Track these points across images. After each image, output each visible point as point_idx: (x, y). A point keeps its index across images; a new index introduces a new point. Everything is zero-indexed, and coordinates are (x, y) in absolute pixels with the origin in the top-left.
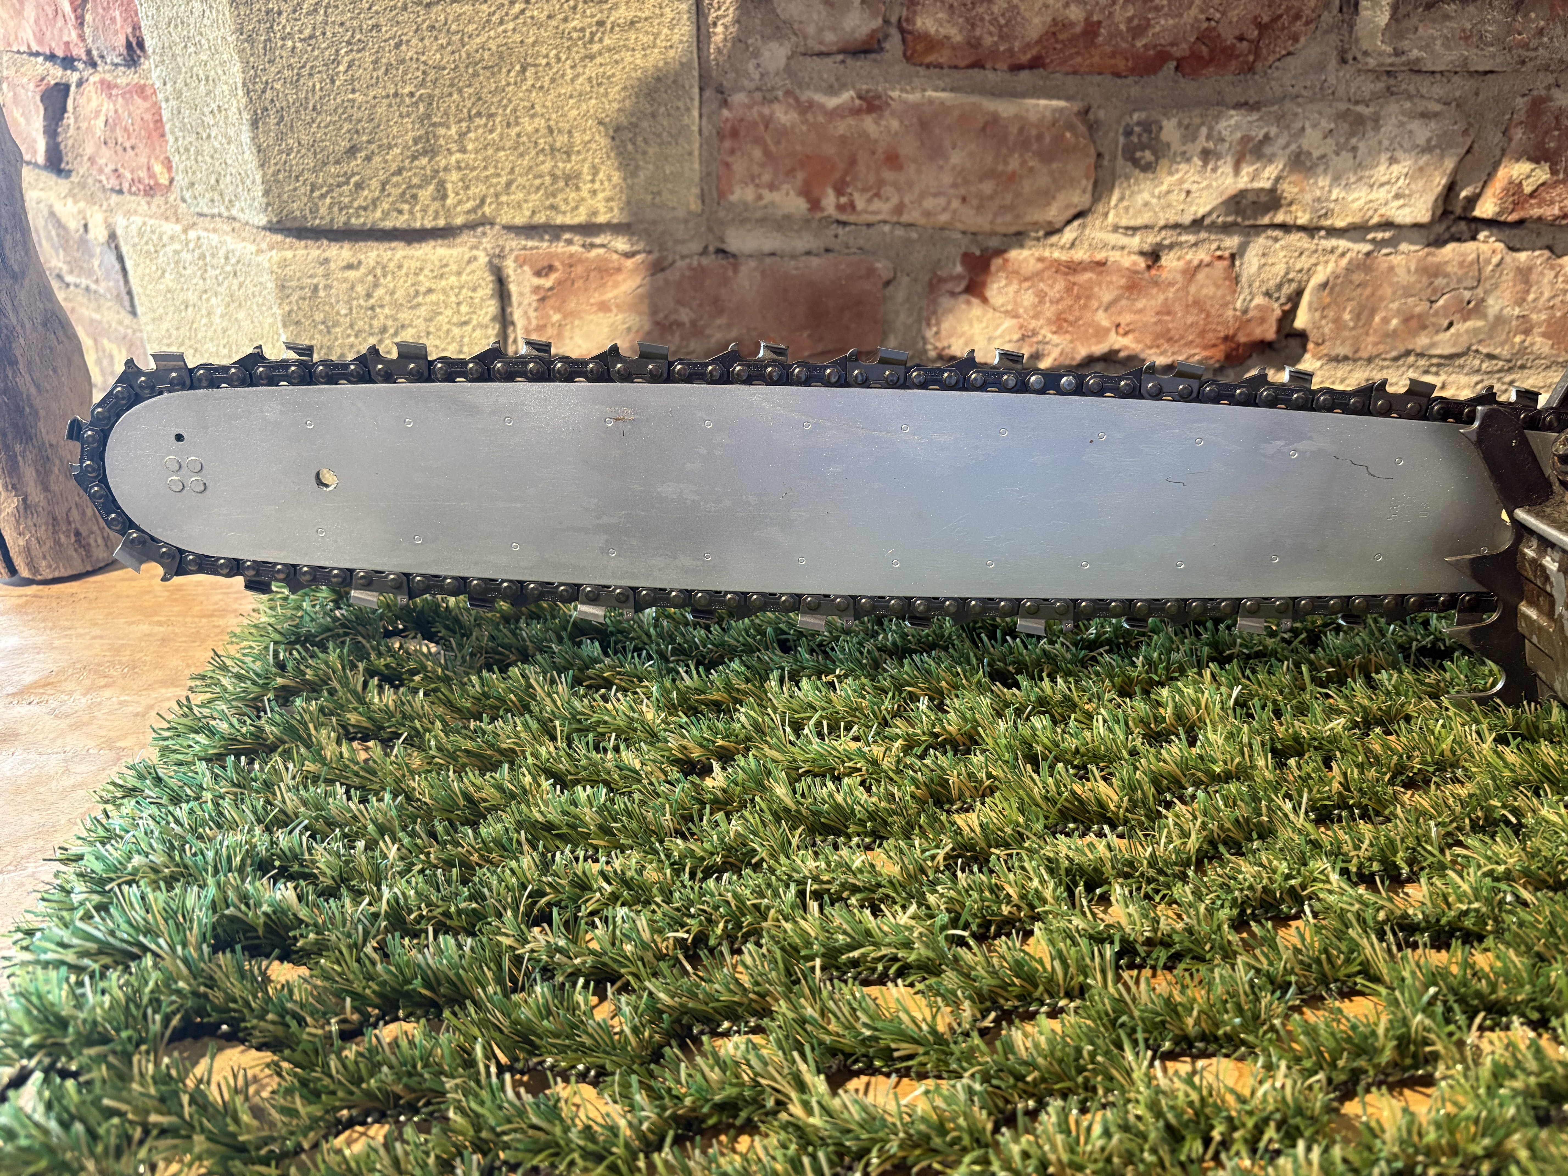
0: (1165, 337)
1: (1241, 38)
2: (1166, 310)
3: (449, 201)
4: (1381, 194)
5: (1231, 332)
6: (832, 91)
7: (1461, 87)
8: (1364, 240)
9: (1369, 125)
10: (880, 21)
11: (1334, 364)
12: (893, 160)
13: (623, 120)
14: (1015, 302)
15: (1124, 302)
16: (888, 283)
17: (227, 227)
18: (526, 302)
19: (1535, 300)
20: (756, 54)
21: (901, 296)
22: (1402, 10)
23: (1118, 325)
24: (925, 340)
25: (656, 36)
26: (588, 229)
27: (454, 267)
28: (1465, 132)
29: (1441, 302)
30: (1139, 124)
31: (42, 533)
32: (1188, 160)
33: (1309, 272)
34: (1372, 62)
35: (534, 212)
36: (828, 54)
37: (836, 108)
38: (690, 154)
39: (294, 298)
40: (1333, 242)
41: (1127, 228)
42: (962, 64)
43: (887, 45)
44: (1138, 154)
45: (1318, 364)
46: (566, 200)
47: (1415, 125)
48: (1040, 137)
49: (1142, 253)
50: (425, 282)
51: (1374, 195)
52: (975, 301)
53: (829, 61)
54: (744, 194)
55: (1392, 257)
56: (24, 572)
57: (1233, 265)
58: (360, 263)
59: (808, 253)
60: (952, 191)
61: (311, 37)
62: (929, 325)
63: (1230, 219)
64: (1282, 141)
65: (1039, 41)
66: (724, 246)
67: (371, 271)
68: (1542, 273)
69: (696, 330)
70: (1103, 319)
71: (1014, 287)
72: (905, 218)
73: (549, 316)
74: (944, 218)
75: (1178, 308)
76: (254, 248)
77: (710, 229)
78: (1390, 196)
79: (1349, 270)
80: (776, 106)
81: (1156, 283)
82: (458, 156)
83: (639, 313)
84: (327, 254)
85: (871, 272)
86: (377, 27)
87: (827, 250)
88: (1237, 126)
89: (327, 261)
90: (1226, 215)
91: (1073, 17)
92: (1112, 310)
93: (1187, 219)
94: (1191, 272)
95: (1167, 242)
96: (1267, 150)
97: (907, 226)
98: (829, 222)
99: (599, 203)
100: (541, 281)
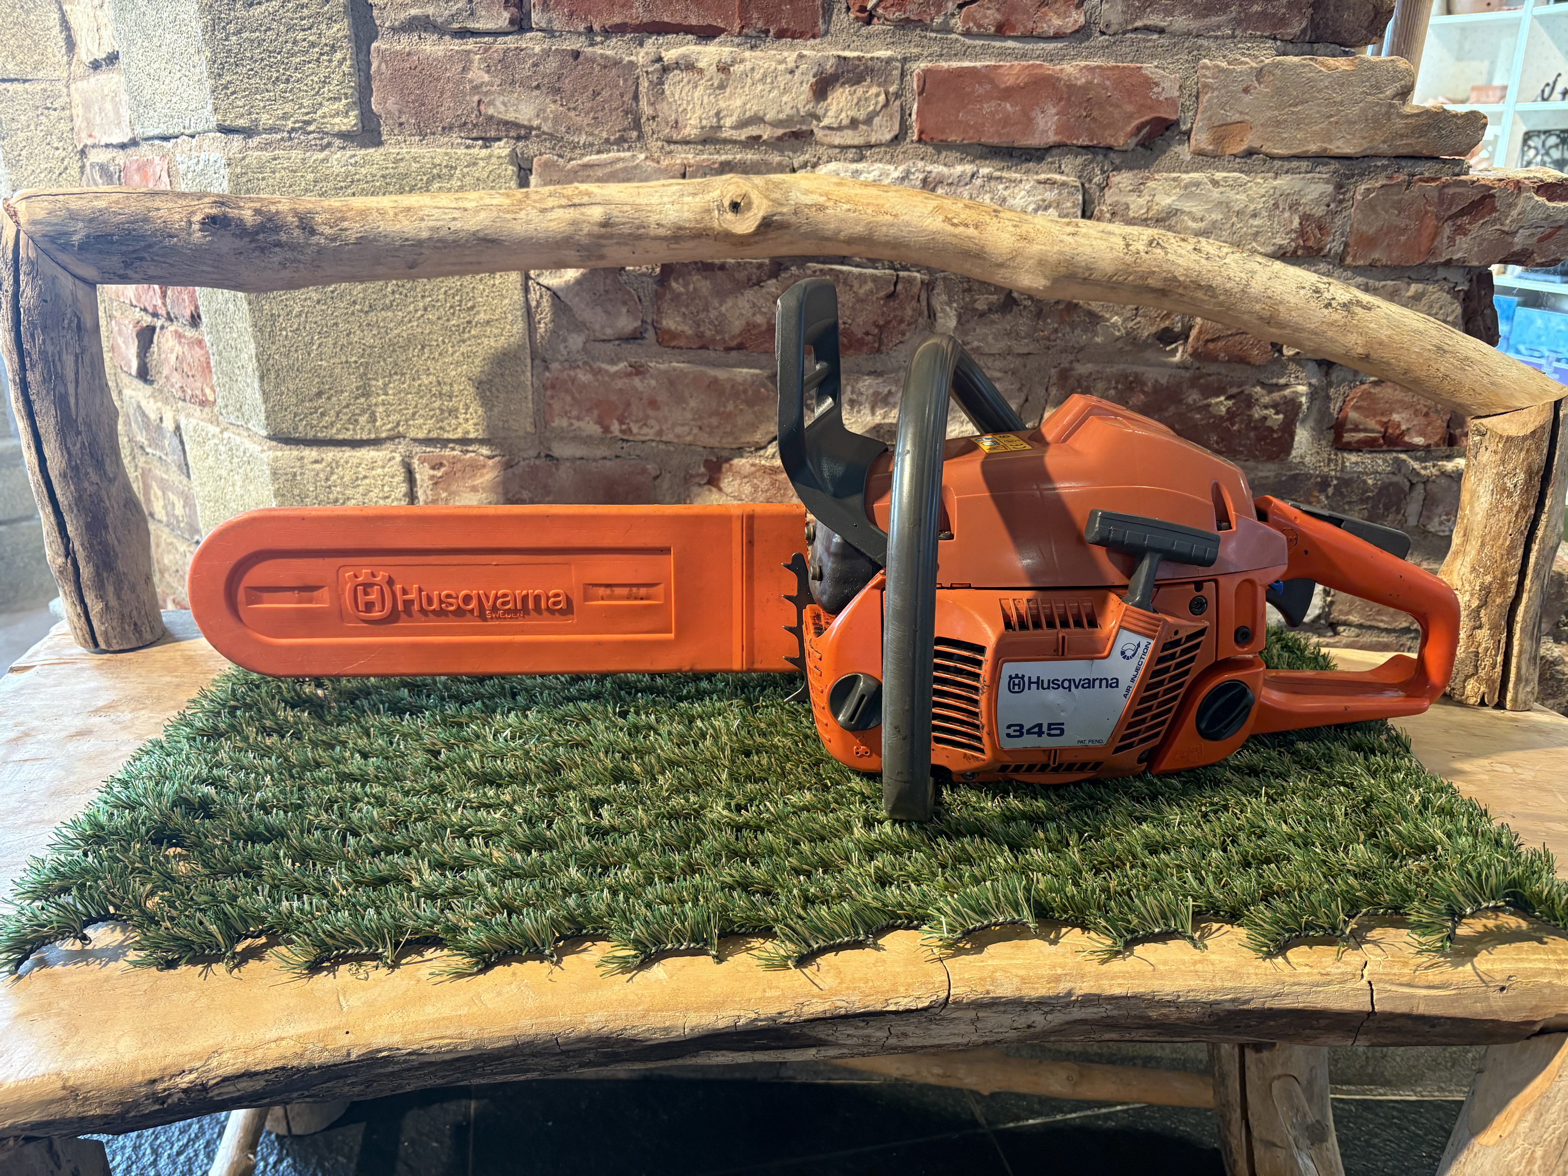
1: (867, 334)
3: (378, 424)
6: (612, 362)
7: (1013, 363)
10: (640, 322)
12: (653, 404)
13: (484, 378)
14: (739, 490)
16: (656, 478)
17: (245, 434)
18: (425, 485)
20: (565, 340)
21: (666, 485)
22: (964, 319)
25: (503, 329)
26: (464, 442)
27: (380, 463)
28: (1020, 389)
31: (115, 624)
35: (430, 431)
36: (609, 341)
37: (616, 372)
38: (526, 398)
39: (282, 480)
42: (694, 347)
43: (646, 336)
46: (449, 425)
50: (362, 472)
52: (714, 489)
53: (610, 346)
54: (560, 422)
56: (103, 646)
58: (322, 459)
59: (604, 458)
60: (693, 423)
61: (297, 329)
64: (899, 395)
65: (740, 334)
66: (550, 453)
67: (329, 464)
71: (738, 481)
72: (664, 438)
73: (440, 494)
74: (689, 439)
76: (260, 448)
77: (541, 443)
80: (578, 371)
82: (383, 397)
83: (496, 493)
84: (303, 454)
85: (645, 470)
86: (336, 324)
87: (616, 457)
88: (870, 386)
89: (302, 458)
91: (758, 321)
96: (891, 400)
97: (666, 443)
98: (615, 440)
99: (470, 426)
100: (435, 473)
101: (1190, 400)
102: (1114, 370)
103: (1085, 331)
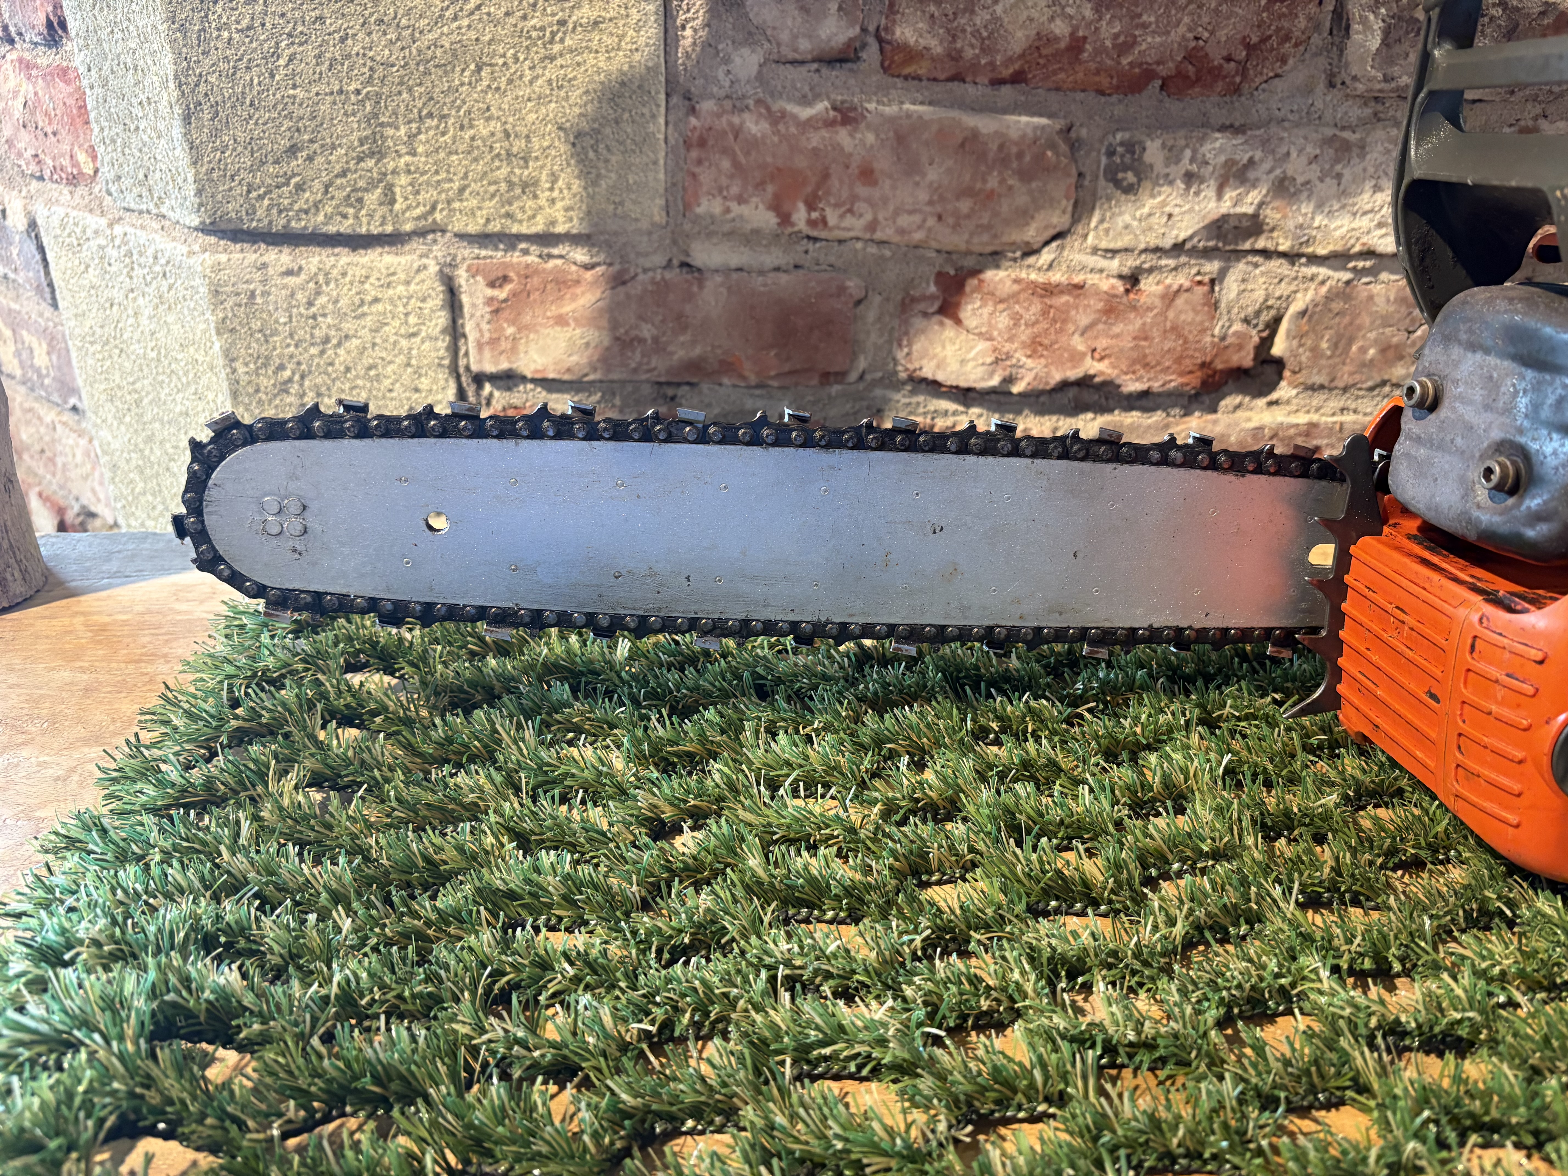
0: (1141, 362)
1: (1229, 59)
2: (1143, 336)
3: (397, 206)
4: (1364, 222)
5: (1208, 359)
6: (805, 101)
8: (1344, 268)
9: (1355, 152)
10: (858, 29)
11: (1310, 393)
12: (867, 175)
13: (584, 125)
14: (990, 324)
15: (1101, 326)
16: (859, 302)
17: (156, 225)
18: (478, 314)
20: (727, 61)
21: (871, 316)
22: (1394, 35)
23: (1094, 350)
24: (895, 361)
25: (621, 37)
26: (546, 239)
27: (402, 276)
29: (1419, 333)
30: (1122, 144)
32: (1171, 183)
33: (1289, 299)
34: (1361, 87)
35: (488, 220)
36: (802, 62)
37: (809, 120)
38: (655, 163)
39: (228, 304)
40: (1314, 269)
41: (1107, 251)
42: (942, 77)
43: (864, 55)
44: (1120, 175)
45: (1294, 392)
46: (522, 209)
48: (1020, 155)
49: (1121, 277)
50: (371, 291)
51: (1356, 224)
52: (948, 322)
53: (803, 69)
54: (711, 206)
55: (1371, 286)
57: (1212, 290)
58: (300, 268)
59: (777, 269)
60: (928, 209)
61: (249, 28)
62: (900, 346)
63: (1211, 244)
64: (1266, 166)
65: (1022, 56)
66: (688, 260)
67: (313, 278)
69: (658, 347)
70: (1079, 343)
71: (989, 308)
72: (879, 235)
73: (503, 329)
74: (918, 236)
75: (1156, 333)
76: (185, 249)
77: (675, 242)
78: (1373, 224)
79: (1328, 298)
80: (746, 116)
81: (1134, 308)
82: (408, 158)
83: (599, 328)
84: (265, 259)
85: (842, 290)
86: (320, 19)
87: (796, 267)
88: (1221, 150)
89: (264, 266)
90: (1208, 240)
91: (1057, 31)
92: (1089, 334)
93: (1168, 243)
94: (1170, 297)
95: (1146, 266)
96: (1251, 175)
97: (881, 243)
98: (799, 237)
99: (558, 212)
100: (495, 293)
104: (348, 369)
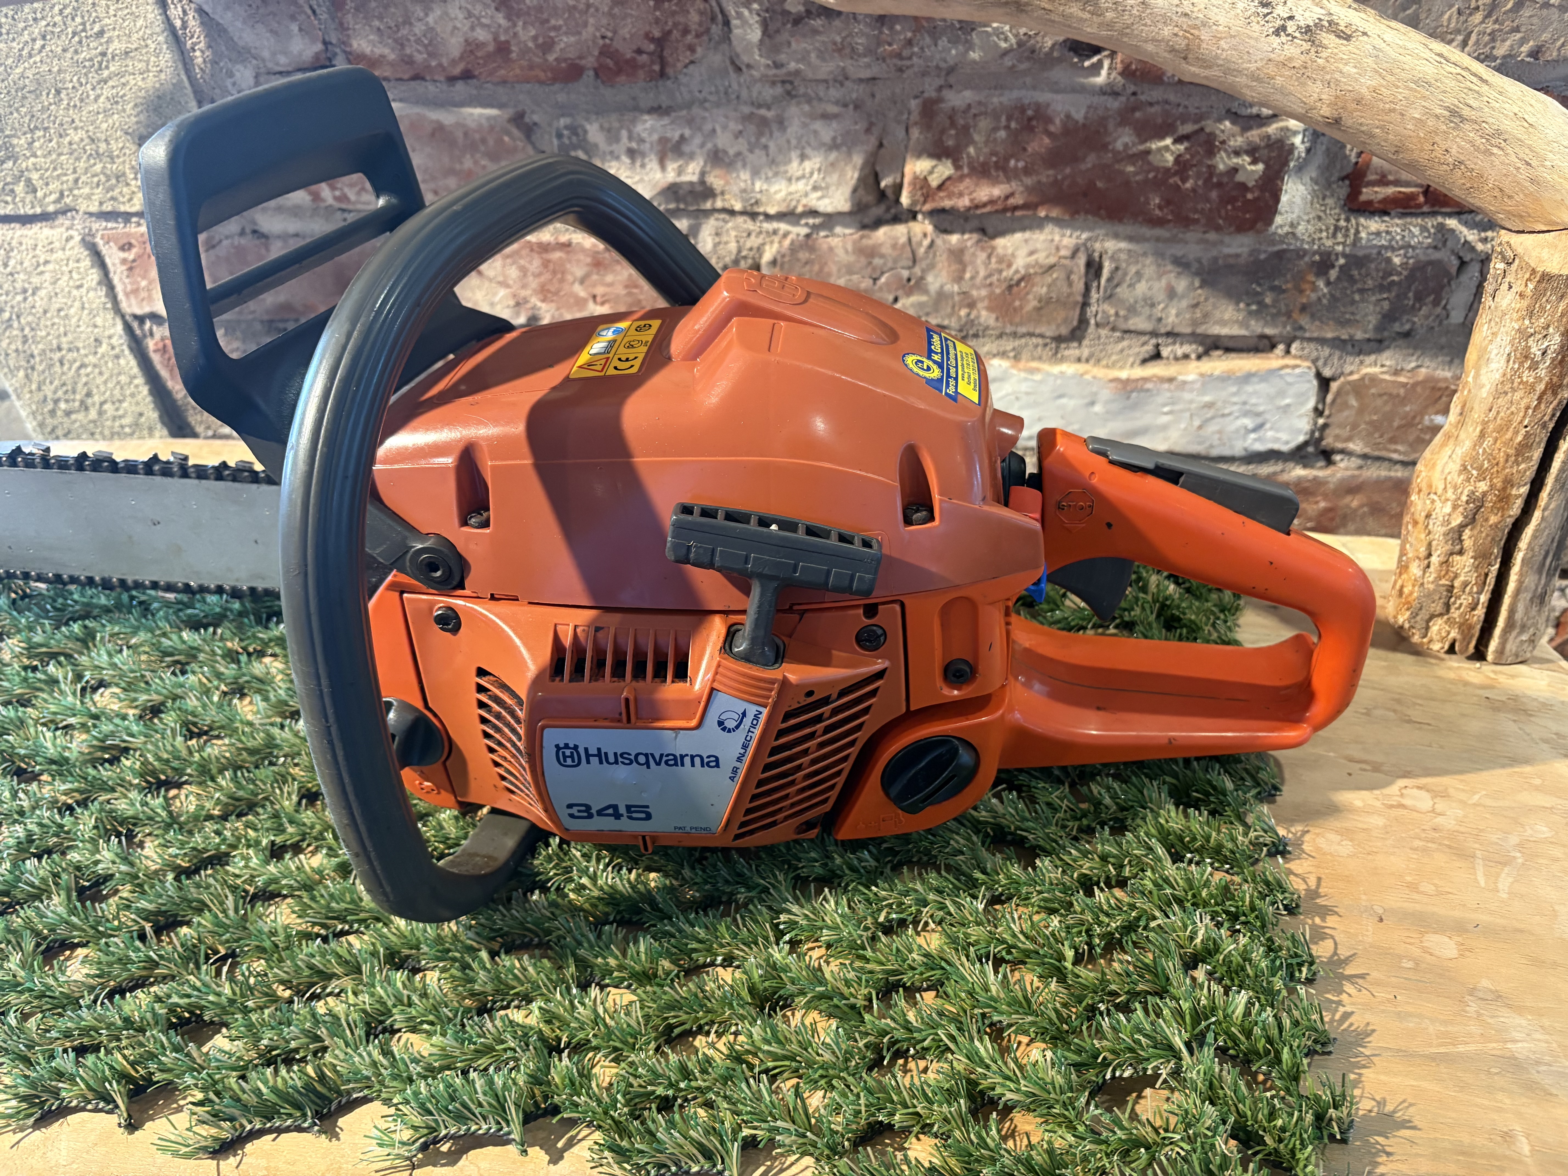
1: (639, 51)
3: (38, 194)
4: (800, 186)
8: (799, 224)
9: (774, 127)
10: (319, 47)
15: (595, 277)
18: (119, 271)
19: (972, 278)
20: (230, 74)
22: (772, 27)
23: (595, 296)
25: (148, 62)
27: (59, 244)
28: (868, 131)
29: (883, 280)
30: (566, 127)
32: (617, 158)
33: (760, 250)
35: (101, 203)
36: (289, 73)
40: (775, 225)
42: (406, 77)
43: (337, 63)
46: (122, 194)
47: (818, 125)
48: (484, 141)
50: (42, 255)
53: (291, 79)
55: (830, 239)
63: (672, 206)
64: (697, 140)
65: (462, 58)
66: (257, 228)
68: (974, 255)
70: (580, 291)
73: (140, 283)
78: (809, 188)
79: (794, 250)
82: (32, 160)
88: (652, 130)
90: (667, 203)
91: (481, 38)
92: (587, 283)
96: (686, 148)
98: (331, 210)
100: (126, 255)
101: (1119, 145)
102: (1005, 99)
103: (955, 41)
104: (45, 312)
